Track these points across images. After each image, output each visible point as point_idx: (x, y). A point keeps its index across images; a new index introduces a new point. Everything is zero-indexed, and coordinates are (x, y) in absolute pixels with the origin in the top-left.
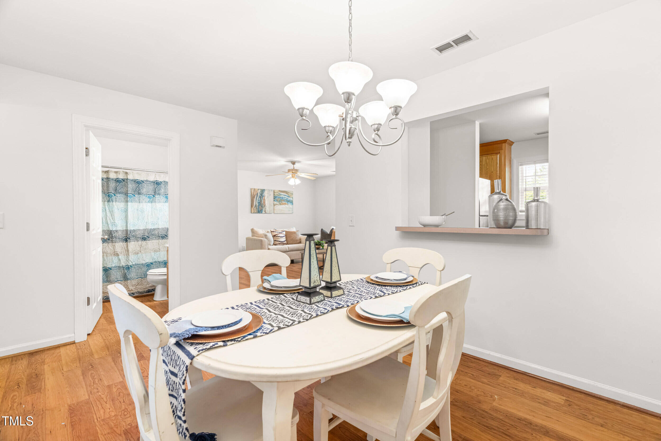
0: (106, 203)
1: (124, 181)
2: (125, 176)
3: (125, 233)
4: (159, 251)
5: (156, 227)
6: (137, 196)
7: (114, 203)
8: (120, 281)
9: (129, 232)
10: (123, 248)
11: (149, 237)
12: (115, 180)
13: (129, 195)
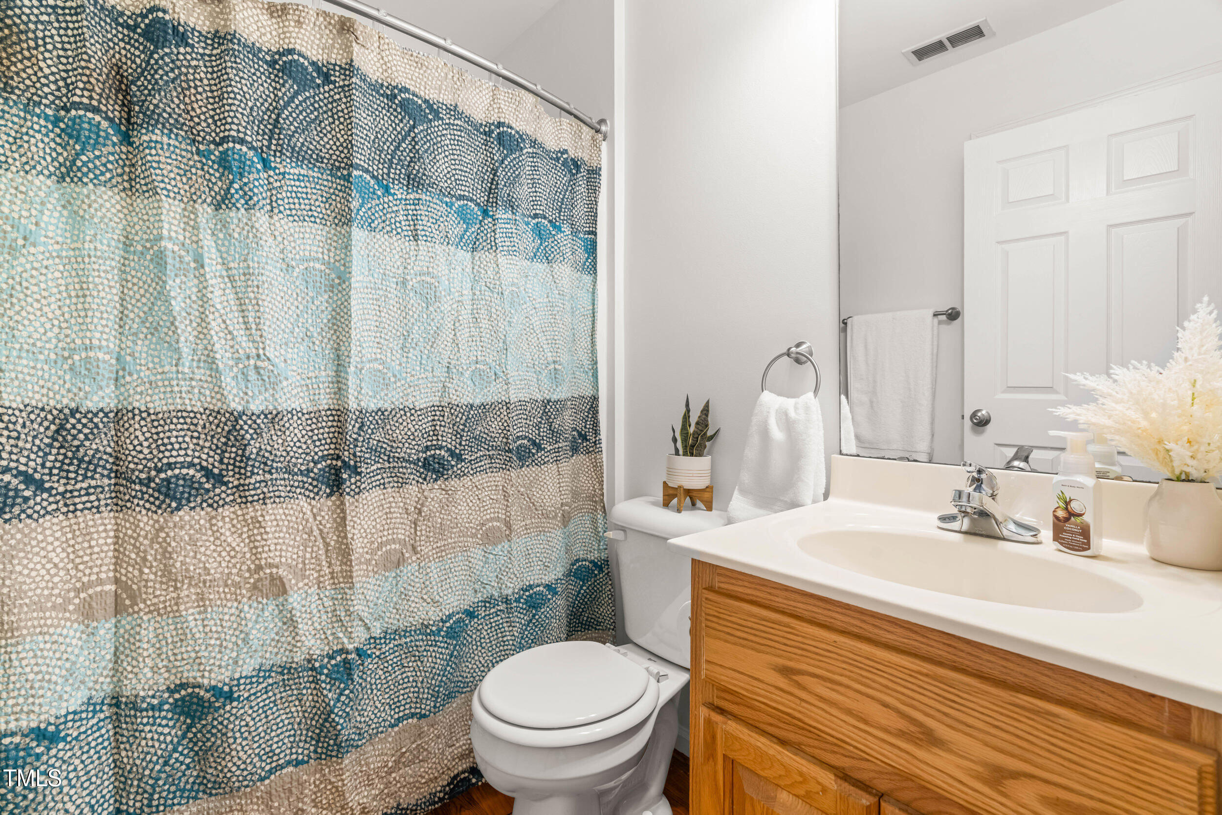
0: (205, 212)
1: (327, 78)
2: (333, 46)
3: (325, 431)
4: (508, 538)
5: (491, 394)
6: (399, 191)
7: (261, 219)
8: (291, 769)
9: (351, 427)
10: (316, 533)
11: (459, 458)
12: (266, 62)
13: (355, 173)
